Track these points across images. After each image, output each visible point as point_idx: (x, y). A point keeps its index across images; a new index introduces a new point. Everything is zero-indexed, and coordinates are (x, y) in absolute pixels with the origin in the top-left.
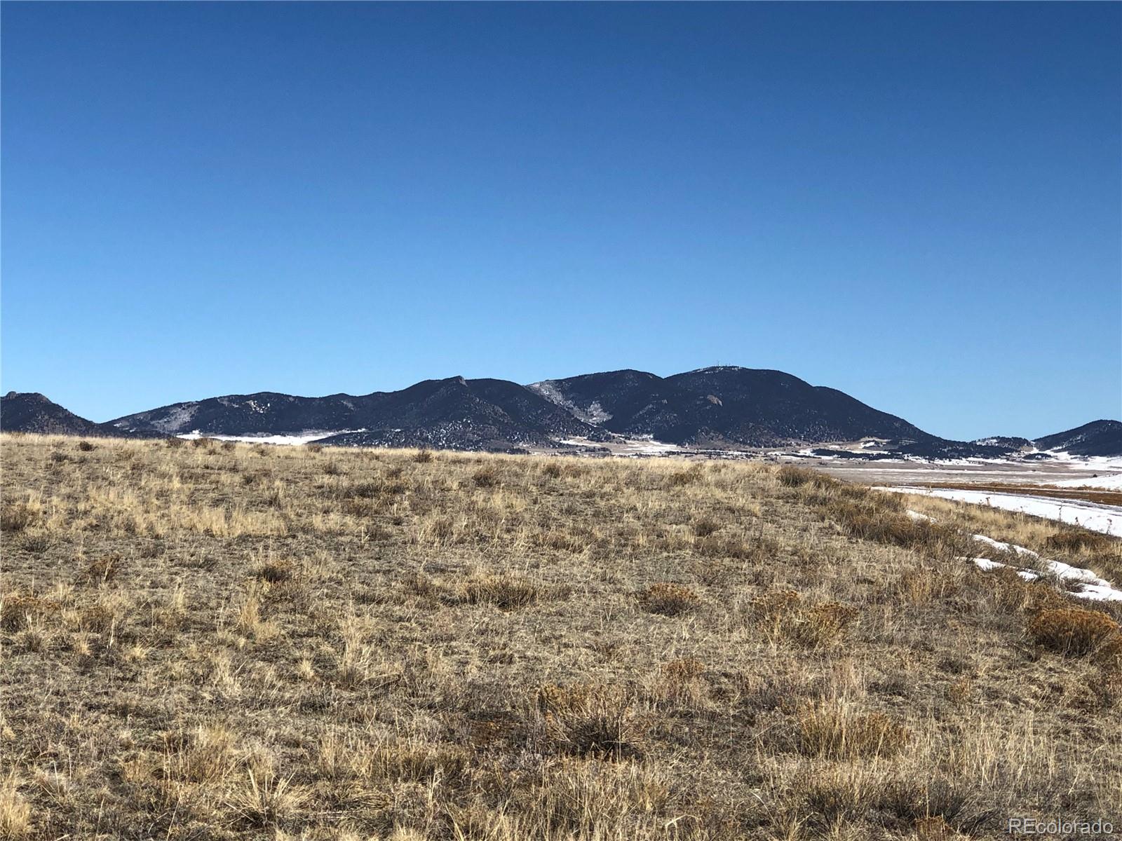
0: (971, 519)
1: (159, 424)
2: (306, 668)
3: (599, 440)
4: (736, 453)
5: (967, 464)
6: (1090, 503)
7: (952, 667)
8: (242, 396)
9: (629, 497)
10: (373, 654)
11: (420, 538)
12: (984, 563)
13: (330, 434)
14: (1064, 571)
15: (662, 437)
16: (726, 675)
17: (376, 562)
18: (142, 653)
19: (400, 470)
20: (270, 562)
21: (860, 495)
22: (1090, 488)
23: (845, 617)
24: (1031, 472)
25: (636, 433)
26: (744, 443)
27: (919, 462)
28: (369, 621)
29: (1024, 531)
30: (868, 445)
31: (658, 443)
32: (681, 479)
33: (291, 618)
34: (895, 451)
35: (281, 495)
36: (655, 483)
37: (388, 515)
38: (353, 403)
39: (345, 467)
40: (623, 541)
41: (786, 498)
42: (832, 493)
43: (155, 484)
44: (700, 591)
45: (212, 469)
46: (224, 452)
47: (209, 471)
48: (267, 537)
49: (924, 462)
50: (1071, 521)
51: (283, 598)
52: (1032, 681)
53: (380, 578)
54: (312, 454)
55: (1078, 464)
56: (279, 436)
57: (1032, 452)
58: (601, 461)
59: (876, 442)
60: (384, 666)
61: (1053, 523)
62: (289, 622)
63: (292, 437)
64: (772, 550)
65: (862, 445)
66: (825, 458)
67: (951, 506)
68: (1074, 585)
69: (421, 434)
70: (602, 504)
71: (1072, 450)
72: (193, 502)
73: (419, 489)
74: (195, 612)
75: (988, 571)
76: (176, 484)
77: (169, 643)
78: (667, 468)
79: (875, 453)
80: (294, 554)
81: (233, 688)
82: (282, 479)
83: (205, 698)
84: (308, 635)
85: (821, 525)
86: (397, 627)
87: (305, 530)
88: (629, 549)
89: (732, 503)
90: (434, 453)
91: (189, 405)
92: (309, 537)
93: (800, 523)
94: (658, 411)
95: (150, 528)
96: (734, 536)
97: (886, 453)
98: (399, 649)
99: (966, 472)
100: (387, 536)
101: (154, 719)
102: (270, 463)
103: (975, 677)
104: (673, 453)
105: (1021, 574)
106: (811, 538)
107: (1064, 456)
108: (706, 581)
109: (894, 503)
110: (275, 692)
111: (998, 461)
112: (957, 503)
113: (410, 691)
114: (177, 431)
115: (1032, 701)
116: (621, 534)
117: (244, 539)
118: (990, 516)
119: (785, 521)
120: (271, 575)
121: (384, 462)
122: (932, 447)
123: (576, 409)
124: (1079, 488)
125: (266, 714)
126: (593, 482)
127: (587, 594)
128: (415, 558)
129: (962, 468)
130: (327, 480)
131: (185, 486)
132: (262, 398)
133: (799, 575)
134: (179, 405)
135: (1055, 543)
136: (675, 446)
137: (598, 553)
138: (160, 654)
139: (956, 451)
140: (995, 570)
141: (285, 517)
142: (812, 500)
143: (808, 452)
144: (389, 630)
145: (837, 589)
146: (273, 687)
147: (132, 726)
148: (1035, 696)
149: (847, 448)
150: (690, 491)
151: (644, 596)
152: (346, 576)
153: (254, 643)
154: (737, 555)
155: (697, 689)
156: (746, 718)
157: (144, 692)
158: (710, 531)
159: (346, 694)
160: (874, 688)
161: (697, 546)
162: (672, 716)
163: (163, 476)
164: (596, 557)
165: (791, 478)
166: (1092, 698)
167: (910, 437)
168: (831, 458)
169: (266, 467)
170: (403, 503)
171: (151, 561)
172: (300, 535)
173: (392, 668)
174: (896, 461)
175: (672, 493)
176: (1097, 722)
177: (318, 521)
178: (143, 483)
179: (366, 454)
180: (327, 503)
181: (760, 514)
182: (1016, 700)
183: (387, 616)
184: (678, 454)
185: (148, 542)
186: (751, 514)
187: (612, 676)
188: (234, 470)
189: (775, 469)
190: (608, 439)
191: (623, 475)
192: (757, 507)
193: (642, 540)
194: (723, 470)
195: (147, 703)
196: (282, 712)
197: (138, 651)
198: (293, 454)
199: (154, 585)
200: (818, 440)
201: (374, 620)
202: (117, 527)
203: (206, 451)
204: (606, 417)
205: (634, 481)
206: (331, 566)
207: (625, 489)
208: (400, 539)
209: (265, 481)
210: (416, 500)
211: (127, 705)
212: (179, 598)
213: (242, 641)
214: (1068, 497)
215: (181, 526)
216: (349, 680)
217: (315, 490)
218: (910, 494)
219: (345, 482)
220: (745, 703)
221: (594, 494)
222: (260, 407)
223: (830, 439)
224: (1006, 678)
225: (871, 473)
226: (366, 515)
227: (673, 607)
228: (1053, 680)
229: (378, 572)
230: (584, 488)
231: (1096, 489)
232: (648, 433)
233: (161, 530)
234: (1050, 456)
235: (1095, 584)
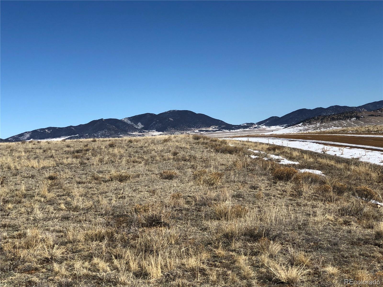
0: (245, 145)
2: (63, 206)
3: (141, 133)
4: (178, 133)
5: (239, 131)
6: (275, 138)
7: (254, 188)
8: (43, 129)
9: (152, 147)
10: (83, 199)
11: (95, 163)
12: (253, 157)
15: (158, 130)
16: (189, 196)
17: (82, 171)
18: (11, 206)
19: (88, 145)
20: (51, 174)
22: (273, 134)
24: (256, 132)
25: (151, 130)
26: (180, 130)
27: (226, 131)
28: (81, 190)
29: (260, 147)
30: (213, 128)
31: (157, 132)
32: (166, 141)
33: (58, 191)
34: (220, 129)
35: (54, 154)
36: (159, 142)
37: (85, 157)
38: (74, 128)
39: (72, 145)
40: (153, 159)
41: (196, 143)
43: (17, 154)
44: (177, 172)
45: (34, 149)
46: (38, 144)
47: (33, 149)
48: (50, 167)
49: (228, 131)
50: (272, 143)
51: (55, 185)
52: (277, 190)
53: (84, 176)
54: (63, 142)
55: (268, 128)
57: (256, 126)
58: (143, 138)
59: (215, 127)
60: (87, 203)
61: (267, 144)
62: (57, 192)
64: (195, 158)
65: (211, 128)
66: (202, 132)
67: (239, 142)
68: (278, 161)
69: (94, 135)
70: (145, 149)
71: (266, 125)
72: (28, 158)
73: (93, 150)
74: (28, 192)
75: (255, 159)
76: (23, 154)
77: (20, 202)
78: (161, 138)
79: (215, 130)
80: (58, 171)
81: (39, 214)
82: (54, 150)
83: (30, 219)
84: (63, 195)
85: (207, 150)
86: (90, 190)
87: (61, 164)
89: (181, 146)
90: (97, 139)
91: (29, 132)
92: (62, 166)
94: (156, 124)
95: (15, 167)
96: (183, 155)
97: (218, 130)
98: (91, 197)
100: (85, 164)
101: (15, 228)
102: (50, 146)
103: (261, 190)
104: (162, 134)
105: (264, 159)
106: (205, 154)
107: (264, 127)
108: (178, 169)
109: (224, 142)
110: (53, 215)
111: (247, 129)
112: (240, 141)
113: (95, 210)
114: (26, 140)
115: (279, 196)
116: (152, 157)
117: (43, 168)
118: (250, 144)
120: (51, 178)
121: (83, 143)
122: (230, 127)
123: (134, 125)
124: (271, 135)
125: (51, 223)
126: (142, 143)
127: (145, 175)
128: (94, 169)
130: (67, 149)
131: (26, 154)
132: (49, 129)
133: (204, 165)
134: (26, 132)
135: (269, 149)
137: (146, 163)
138: (17, 206)
139: (236, 128)
140: (257, 158)
141: (55, 161)
142: (203, 143)
143: (197, 131)
144: (88, 192)
145: (216, 168)
146: (52, 213)
147: (7, 231)
148: (279, 194)
149: (207, 129)
150: (169, 144)
151: (161, 175)
152: (74, 176)
153: (46, 200)
155: (182, 201)
156: (197, 209)
157: (12, 219)
158: (177, 154)
159: (75, 213)
160: (233, 196)
161: (174, 159)
162: (175, 211)
163: (19, 152)
164: (146, 164)
165: (197, 138)
166: (295, 193)
167: (223, 125)
168: (203, 132)
169: (50, 147)
170: (89, 154)
171: (15, 177)
172: (60, 165)
173: (89, 203)
174: (221, 132)
175: (164, 144)
176: (299, 201)
177: (65, 161)
178: (13, 154)
179: (78, 141)
180: (68, 156)
181: (189, 148)
182: (274, 196)
183: (87, 187)
184: (163, 134)
185: (14, 172)
186: (187, 148)
187: (155, 200)
188: (40, 148)
189: (191, 136)
190: (144, 132)
191: (150, 141)
192: (188, 146)
193: (158, 158)
194: (177, 138)
195: (13, 222)
196: (56, 221)
197: (10, 206)
198: (58, 143)
199: (16, 184)
200: (200, 128)
201: (83, 189)
202: (5, 168)
203: (32, 144)
204: (143, 126)
205: (153, 142)
206: (69, 173)
207: (151, 145)
208: (89, 164)
209: (49, 151)
210: (93, 153)
211: (6, 224)
212: (23, 188)
213: (43, 199)
214: (269, 137)
215: (25, 166)
216: (76, 209)
217: (64, 152)
218: (227, 140)
219: (72, 149)
220: (196, 205)
221: (143, 147)
222: (49, 131)
223: (202, 127)
224: (270, 190)
226: (79, 158)
227: (170, 177)
228: (283, 189)
229: (83, 174)
230: (140, 145)
231: (275, 134)
232: (154, 130)
233: (18, 168)
234: (260, 127)
235: (284, 160)
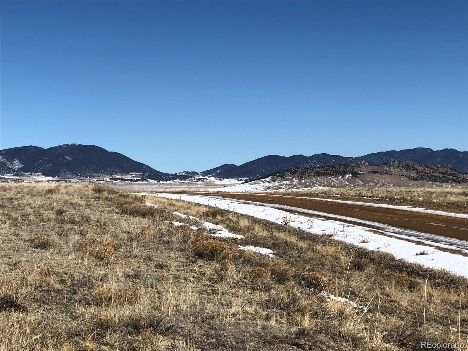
0: (173, 205)
3: (18, 176)
4: (77, 180)
5: (173, 183)
6: (221, 198)
7: (160, 266)
9: (28, 199)
12: (176, 224)
14: (209, 226)
15: (45, 174)
16: (65, 274)
21: (127, 196)
22: (222, 192)
23: (116, 247)
24: (199, 186)
25: (34, 173)
26: (81, 176)
27: (153, 182)
29: (194, 210)
30: (132, 176)
31: (43, 176)
32: (51, 191)
34: (143, 178)
36: (40, 193)
40: (24, 218)
41: (95, 198)
42: (114, 196)
44: (55, 238)
49: (156, 182)
50: (213, 205)
52: (193, 271)
55: (218, 182)
57: (200, 178)
58: (17, 184)
59: (136, 175)
61: (206, 206)
64: (88, 220)
65: (130, 176)
66: (115, 181)
67: (166, 200)
68: (213, 231)
70: (16, 203)
71: (216, 176)
75: (178, 227)
78: (45, 187)
79: (135, 179)
85: (109, 209)
88: (27, 222)
89: (72, 201)
93: (101, 209)
94: (43, 163)
96: (72, 215)
97: (140, 179)
99: (173, 186)
103: (169, 270)
104: (50, 181)
105: (191, 227)
106: (105, 215)
107: (212, 179)
108: (60, 234)
109: (141, 200)
111: (186, 181)
112: (168, 199)
115: (192, 279)
116: (23, 215)
118: (181, 204)
119: (94, 208)
122: (159, 176)
123: (8, 162)
124: (218, 192)
126: (12, 193)
127: (7, 241)
129: (171, 185)
133: (99, 230)
135: (207, 214)
136: (51, 177)
137: (13, 224)
139: (169, 177)
140: (181, 226)
142: (106, 199)
143: (108, 179)
145: (114, 235)
148: (193, 277)
149: (124, 177)
150: (54, 196)
151: (32, 241)
154: (73, 223)
155: (53, 280)
156: (73, 291)
158: (62, 213)
160: (127, 276)
161: (56, 219)
162: (41, 292)
164: (12, 225)
165: (98, 190)
166: (216, 277)
167: (149, 172)
168: (117, 181)
174: (145, 182)
175: (46, 197)
176: (218, 287)
181: (84, 206)
182: (186, 279)
186: (80, 205)
187: (16, 276)
189: (91, 186)
190: (22, 175)
191: (26, 190)
192: (82, 203)
193: (32, 217)
194: (69, 187)
200: (112, 174)
204: (21, 166)
205: (30, 193)
207: (26, 196)
214: (213, 195)
218: (148, 196)
220: (73, 285)
221: (13, 199)
223: (116, 173)
224: (182, 270)
225: (134, 187)
227: (44, 246)
228: (201, 270)
230: (8, 196)
231: (224, 192)
232: (40, 172)
234: (206, 179)
235: (222, 231)
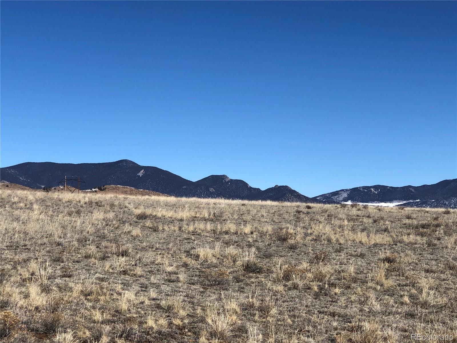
1: (335, 198)
2: (406, 299)
8: (368, 187)
10: (435, 294)
11: (449, 246)
13: (405, 202)
17: (431, 256)
18: (339, 291)
19: (438, 218)
20: (388, 255)
28: (432, 281)
33: (398, 278)
35: (389, 227)
37: (435, 236)
38: (414, 189)
39: (414, 216)
43: (337, 222)
45: (360, 216)
46: (364, 209)
47: (359, 217)
48: (385, 245)
51: (394, 270)
53: (434, 262)
54: (400, 211)
56: (384, 203)
60: (439, 299)
62: (397, 280)
63: (389, 203)
69: (443, 202)
72: (353, 230)
73: (447, 225)
74: (358, 275)
76: (346, 222)
77: (349, 287)
80: (397, 252)
81: (377, 307)
82: (389, 221)
83: (365, 310)
84: (406, 285)
86: (443, 283)
87: (400, 242)
90: (452, 210)
91: (347, 190)
92: (402, 245)
95: (337, 240)
98: (445, 292)
100: (435, 245)
101: (346, 319)
102: (383, 214)
110: (394, 309)
113: (451, 310)
114: (342, 201)
117: (376, 245)
120: (388, 260)
121: (430, 214)
125: (391, 317)
128: (448, 254)
130: (407, 221)
131: (350, 223)
132: (376, 187)
134: (343, 190)
138: (346, 291)
141: (392, 236)
144: (439, 284)
146: (393, 306)
147: (338, 320)
152: (419, 261)
153: (383, 288)
157: (341, 307)
159: (424, 311)
163: (341, 219)
169: (382, 216)
170: (440, 231)
171: (338, 254)
172: (398, 244)
173: (442, 300)
177: (405, 238)
178: (333, 222)
179: (423, 211)
180: (408, 231)
183: (438, 278)
185: (337, 246)
188: (369, 217)
195: (342, 311)
196: (397, 317)
197: (337, 290)
198: (392, 211)
199: (341, 264)
202: (324, 240)
203: (356, 209)
206: (412, 257)
208: (441, 246)
209: (382, 221)
210: (446, 230)
211: (334, 312)
212: (352, 269)
213: (379, 287)
215: (350, 240)
216: (425, 305)
217: (403, 225)
219: (415, 222)
222: (376, 191)
226: (425, 236)
229: (432, 260)
233: (342, 241)
